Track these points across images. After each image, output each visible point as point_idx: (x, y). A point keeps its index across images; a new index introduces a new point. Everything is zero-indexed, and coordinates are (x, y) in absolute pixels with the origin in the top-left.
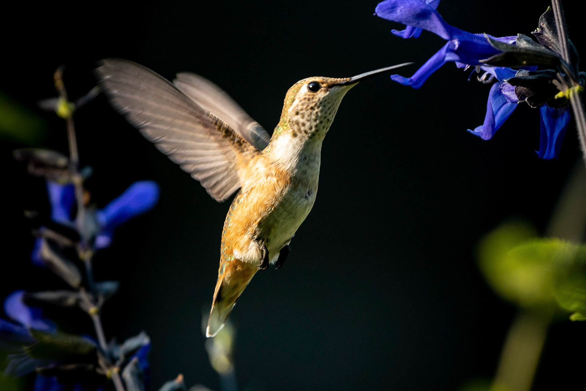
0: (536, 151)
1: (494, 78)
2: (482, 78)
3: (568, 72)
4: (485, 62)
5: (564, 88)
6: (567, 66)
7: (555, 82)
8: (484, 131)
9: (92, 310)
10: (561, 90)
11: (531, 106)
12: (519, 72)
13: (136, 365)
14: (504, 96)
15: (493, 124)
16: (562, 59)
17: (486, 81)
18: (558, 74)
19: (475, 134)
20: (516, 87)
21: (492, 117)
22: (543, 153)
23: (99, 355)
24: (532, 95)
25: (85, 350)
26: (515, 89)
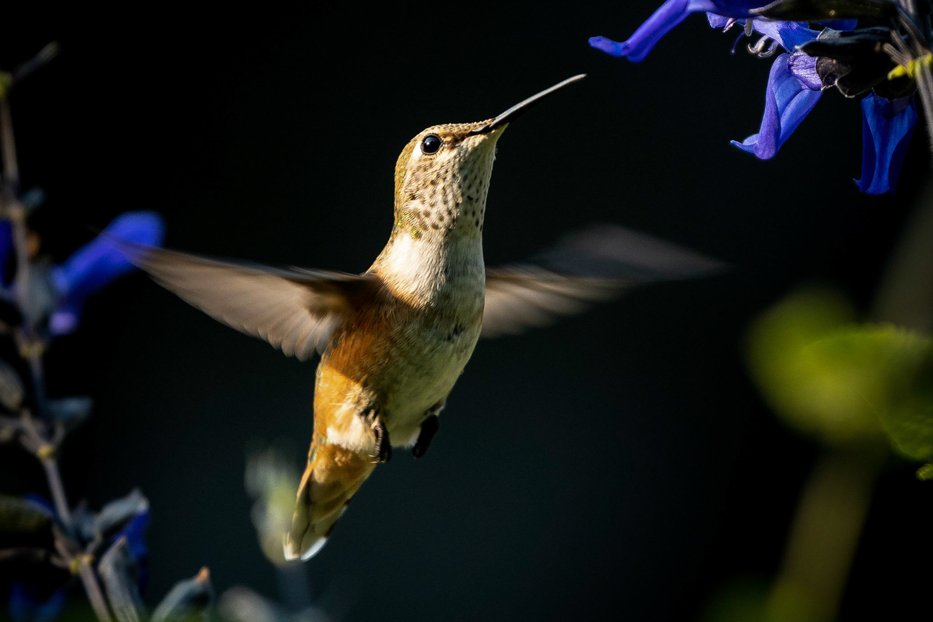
0: (854, 179)
1: (779, 46)
2: (755, 47)
3: (912, 29)
4: (762, 13)
5: (905, 59)
6: (910, 20)
7: (888, 48)
8: (761, 143)
9: (44, 450)
10: (898, 62)
11: (846, 94)
12: (822, 34)
13: (124, 550)
14: (797, 77)
15: (776, 130)
16: (900, 7)
17: (763, 54)
18: (894, 35)
19: (745, 149)
20: (818, 61)
21: (774, 117)
22: (868, 184)
23: (56, 532)
24: (847, 73)
25: (31, 524)
26: (815, 65)
